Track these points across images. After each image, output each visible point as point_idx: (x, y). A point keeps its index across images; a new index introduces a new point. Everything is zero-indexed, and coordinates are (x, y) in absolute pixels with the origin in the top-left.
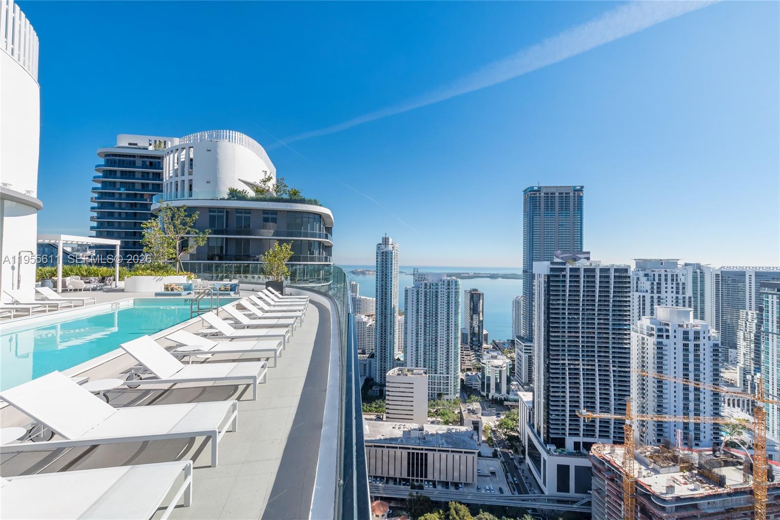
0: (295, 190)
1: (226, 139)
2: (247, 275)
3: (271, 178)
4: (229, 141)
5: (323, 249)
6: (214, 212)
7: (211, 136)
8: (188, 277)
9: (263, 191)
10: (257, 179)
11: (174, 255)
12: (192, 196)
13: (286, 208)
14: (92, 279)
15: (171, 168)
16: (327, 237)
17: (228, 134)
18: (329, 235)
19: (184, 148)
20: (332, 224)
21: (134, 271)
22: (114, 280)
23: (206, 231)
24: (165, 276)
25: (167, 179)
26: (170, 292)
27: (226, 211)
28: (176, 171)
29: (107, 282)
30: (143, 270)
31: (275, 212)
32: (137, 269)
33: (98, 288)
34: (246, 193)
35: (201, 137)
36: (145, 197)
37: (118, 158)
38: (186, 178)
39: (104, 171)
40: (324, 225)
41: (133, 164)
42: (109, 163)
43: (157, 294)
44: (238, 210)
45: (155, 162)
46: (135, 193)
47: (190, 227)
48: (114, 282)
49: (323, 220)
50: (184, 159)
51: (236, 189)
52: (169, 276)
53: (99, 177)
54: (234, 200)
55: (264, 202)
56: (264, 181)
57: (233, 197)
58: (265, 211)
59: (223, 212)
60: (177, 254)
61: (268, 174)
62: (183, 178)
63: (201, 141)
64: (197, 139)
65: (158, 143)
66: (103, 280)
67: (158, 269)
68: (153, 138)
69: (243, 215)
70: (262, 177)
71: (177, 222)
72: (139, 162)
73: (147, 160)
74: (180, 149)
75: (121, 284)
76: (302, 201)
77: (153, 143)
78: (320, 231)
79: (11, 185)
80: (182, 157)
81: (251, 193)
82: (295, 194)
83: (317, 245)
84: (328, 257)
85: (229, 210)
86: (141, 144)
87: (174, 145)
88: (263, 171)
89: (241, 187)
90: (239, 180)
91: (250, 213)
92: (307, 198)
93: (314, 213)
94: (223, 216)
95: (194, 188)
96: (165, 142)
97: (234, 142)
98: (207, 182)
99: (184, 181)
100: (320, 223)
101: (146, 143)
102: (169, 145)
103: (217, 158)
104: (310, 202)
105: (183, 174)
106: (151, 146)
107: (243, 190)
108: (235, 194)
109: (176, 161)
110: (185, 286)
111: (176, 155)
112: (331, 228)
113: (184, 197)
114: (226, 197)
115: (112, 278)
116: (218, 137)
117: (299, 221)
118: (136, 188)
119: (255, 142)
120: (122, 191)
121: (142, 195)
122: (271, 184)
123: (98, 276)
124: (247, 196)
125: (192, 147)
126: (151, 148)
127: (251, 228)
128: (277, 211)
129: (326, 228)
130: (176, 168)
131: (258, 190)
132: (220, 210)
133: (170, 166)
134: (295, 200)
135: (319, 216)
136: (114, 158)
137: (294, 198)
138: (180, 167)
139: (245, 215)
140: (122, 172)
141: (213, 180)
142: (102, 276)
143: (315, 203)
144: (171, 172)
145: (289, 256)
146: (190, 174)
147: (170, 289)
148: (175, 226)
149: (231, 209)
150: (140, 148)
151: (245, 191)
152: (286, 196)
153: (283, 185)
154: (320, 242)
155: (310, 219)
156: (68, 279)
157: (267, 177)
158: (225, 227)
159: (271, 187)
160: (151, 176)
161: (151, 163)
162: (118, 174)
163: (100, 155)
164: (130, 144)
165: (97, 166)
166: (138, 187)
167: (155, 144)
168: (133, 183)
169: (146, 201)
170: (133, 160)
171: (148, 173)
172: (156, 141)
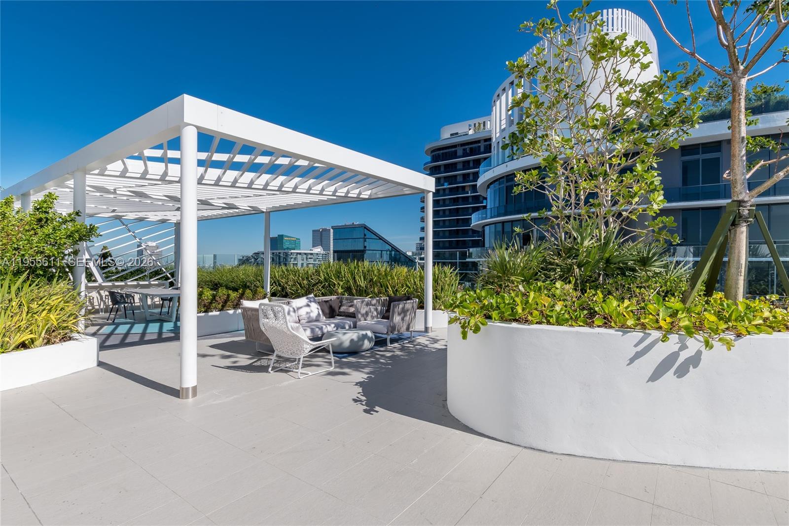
36: (467, 189)
37: (441, 152)
39: (430, 169)
41: (454, 155)
42: (435, 159)
45: (475, 147)
46: (457, 186)
65: (477, 125)
68: (472, 122)
72: (460, 151)
73: (467, 147)
77: (472, 127)
86: (461, 132)
96: (484, 122)
101: (465, 130)
106: (471, 130)
118: (457, 181)
120: (446, 186)
121: (464, 187)
126: (471, 132)
136: (438, 152)
140: (446, 166)
150: (460, 136)
160: (471, 164)
161: (471, 149)
162: (442, 169)
163: (426, 152)
164: (452, 135)
165: (425, 165)
166: (460, 179)
167: (475, 126)
168: (456, 176)
169: (468, 194)
170: (454, 151)
171: (468, 162)
172: (475, 124)
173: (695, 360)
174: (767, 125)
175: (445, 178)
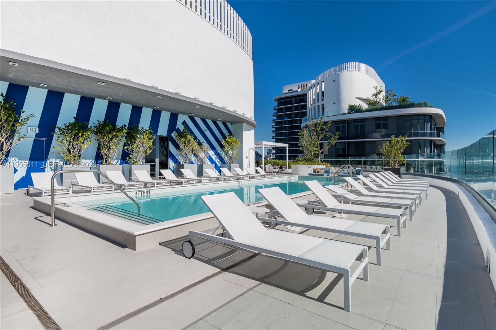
0: (404, 97)
1: (345, 69)
2: (366, 166)
3: (382, 91)
4: (348, 71)
5: (434, 147)
6: (339, 124)
7: (335, 70)
8: (326, 166)
9: (375, 103)
10: (369, 95)
11: (317, 151)
12: (324, 115)
13: (396, 114)
14: (276, 166)
15: (311, 99)
16: (439, 136)
17: (347, 66)
18: (441, 133)
19: (318, 84)
20: (444, 123)
21: (296, 162)
22: (286, 168)
23: (336, 133)
24: (313, 165)
25: (309, 106)
26: (317, 173)
27: (347, 122)
28: (314, 100)
29: (283, 168)
30: (301, 161)
31: (386, 118)
32: (298, 160)
33: (279, 172)
34: (362, 107)
35: (329, 73)
36: (297, 121)
37: (283, 100)
38: (320, 103)
39: (277, 109)
40: (435, 125)
41: (290, 103)
42: (280, 104)
43: (310, 174)
44: (356, 120)
45: (302, 98)
46: (292, 120)
47: (326, 132)
48: (286, 169)
49: (434, 120)
50: (319, 91)
51: (353, 105)
52: (315, 165)
53: (275, 113)
54: (353, 113)
55: (376, 112)
56: (376, 95)
57: (352, 111)
58: (377, 119)
59: (345, 123)
60: (319, 151)
61: (379, 88)
62: (318, 104)
63: (328, 76)
64: (326, 75)
65: (303, 86)
66: (281, 168)
67: (309, 161)
68: (300, 84)
69: (360, 124)
70: (374, 91)
71: (318, 129)
72: (294, 100)
73: (297, 98)
74: (316, 85)
75: (290, 171)
76: (412, 105)
77: (300, 87)
78: (431, 130)
79: (245, 114)
80: (317, 90)
81: (365, 106)
82: (404, 100)
83: (428, 143)
84: (441, 154)
85: (349, 121)
86: (294, 89)
87: (313, 83)
88: (374, 87)
89: (357, 103)
90: (356, 97)
91: (365, 122)
92: (416, 102)
93: (424, 115)
94: (345, 126)
95: (325, 110)
96: (307, 84)
97: (351, 71)
98: (334, 104)
99: (319, 105)
100: (431, 124)
101: (296, 88)
102: (309, 85)
103: (340, 85)
104: (419, 105)
105: (318, 101)
106: (299, 89)
107: (359, 105)
108: (353, 109)
109: (314, 94)
110: (325, 170)
111: (314, 90)
112: (444, 127)
113: (319, 116)
114: (347, 112)
115: (285, 166)
116: (340, 70)
117: (409, 123)
118: (293, 117)
119: (367, 67)
120: (286, 119)
121: (296, 120)
122: (382, 96)
123: (279, 165)
124: (362, 109)
125: (323, 82)
127: (366, 133)
128: (388, 117)
129: (436, 128)
130: (314, 98)
131: (371, 103)
132: (343, 122)
133: (311, 97)
134: (404, 105)
135: (430, 117)
136: (282, 100)
137: (403, 104)
138: (317, 97)
139: (361, 124)
140: (286, 108)
141: (337, 102)
142: (280, 165)
143: (426, 105)
144: (311, 101)
145: (405, 147)
146: (323, 100)
147: (316, 172)
148: (317, 132)
149: (350, 120)
150: (294, 92)
151: (360, 105)
152: (395, 104)
153: (392, 95)
154: (431, 141)
155: (420, 121)
156: (266, 166)
157: (378, 91)
158: (346, 134)
159: (382, 98)
160: (300, 108)
161: (300, 99)
162: (284, 110)
163: (275, 100)
164: (289, 91)
165: (274, 107)
166: (294, 116)
167: (301, 87)
168: (291, 114)
169: (298, 124)
170: (290, 100)
171: (298, 106)
172: (302, 85)
173: (311, 167)
174: (400, 113)
175: (286, 114)
